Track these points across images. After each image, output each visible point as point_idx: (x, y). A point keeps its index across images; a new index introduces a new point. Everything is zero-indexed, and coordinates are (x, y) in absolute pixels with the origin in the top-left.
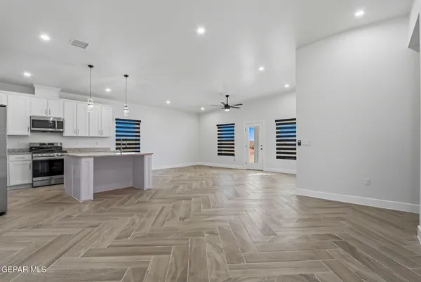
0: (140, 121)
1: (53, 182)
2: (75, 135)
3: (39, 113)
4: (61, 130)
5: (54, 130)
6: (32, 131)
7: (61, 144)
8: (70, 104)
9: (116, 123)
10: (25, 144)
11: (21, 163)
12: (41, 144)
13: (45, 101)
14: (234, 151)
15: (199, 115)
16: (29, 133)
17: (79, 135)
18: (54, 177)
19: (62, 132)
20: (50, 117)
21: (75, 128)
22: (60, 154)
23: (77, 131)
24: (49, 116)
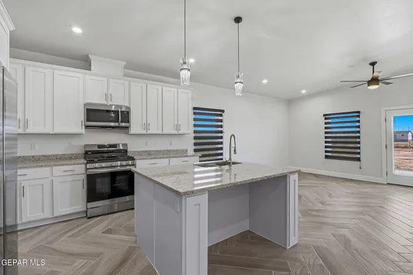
0: (223, 111)
1: (116, 208)
2: (144, 132)
3: (98, 100)
4: (127, 124)
5: (117, 124)
6: (87, 127)
7: (125, 145)
8: (138, 86)
9: (195, 113)
10: (77, 146)
11: (70, 178)
12: (99, 146)
13: (105, 79)
14: (359, 153)
15: (291, 102)
16: (83, 131)
17: (149, 132)
18: (117, 200)
19: (127, 128)
20: (111, 105)
21: (144, 121)
22: (124, 163)
23: (147, 126)
24: (111, 103)
